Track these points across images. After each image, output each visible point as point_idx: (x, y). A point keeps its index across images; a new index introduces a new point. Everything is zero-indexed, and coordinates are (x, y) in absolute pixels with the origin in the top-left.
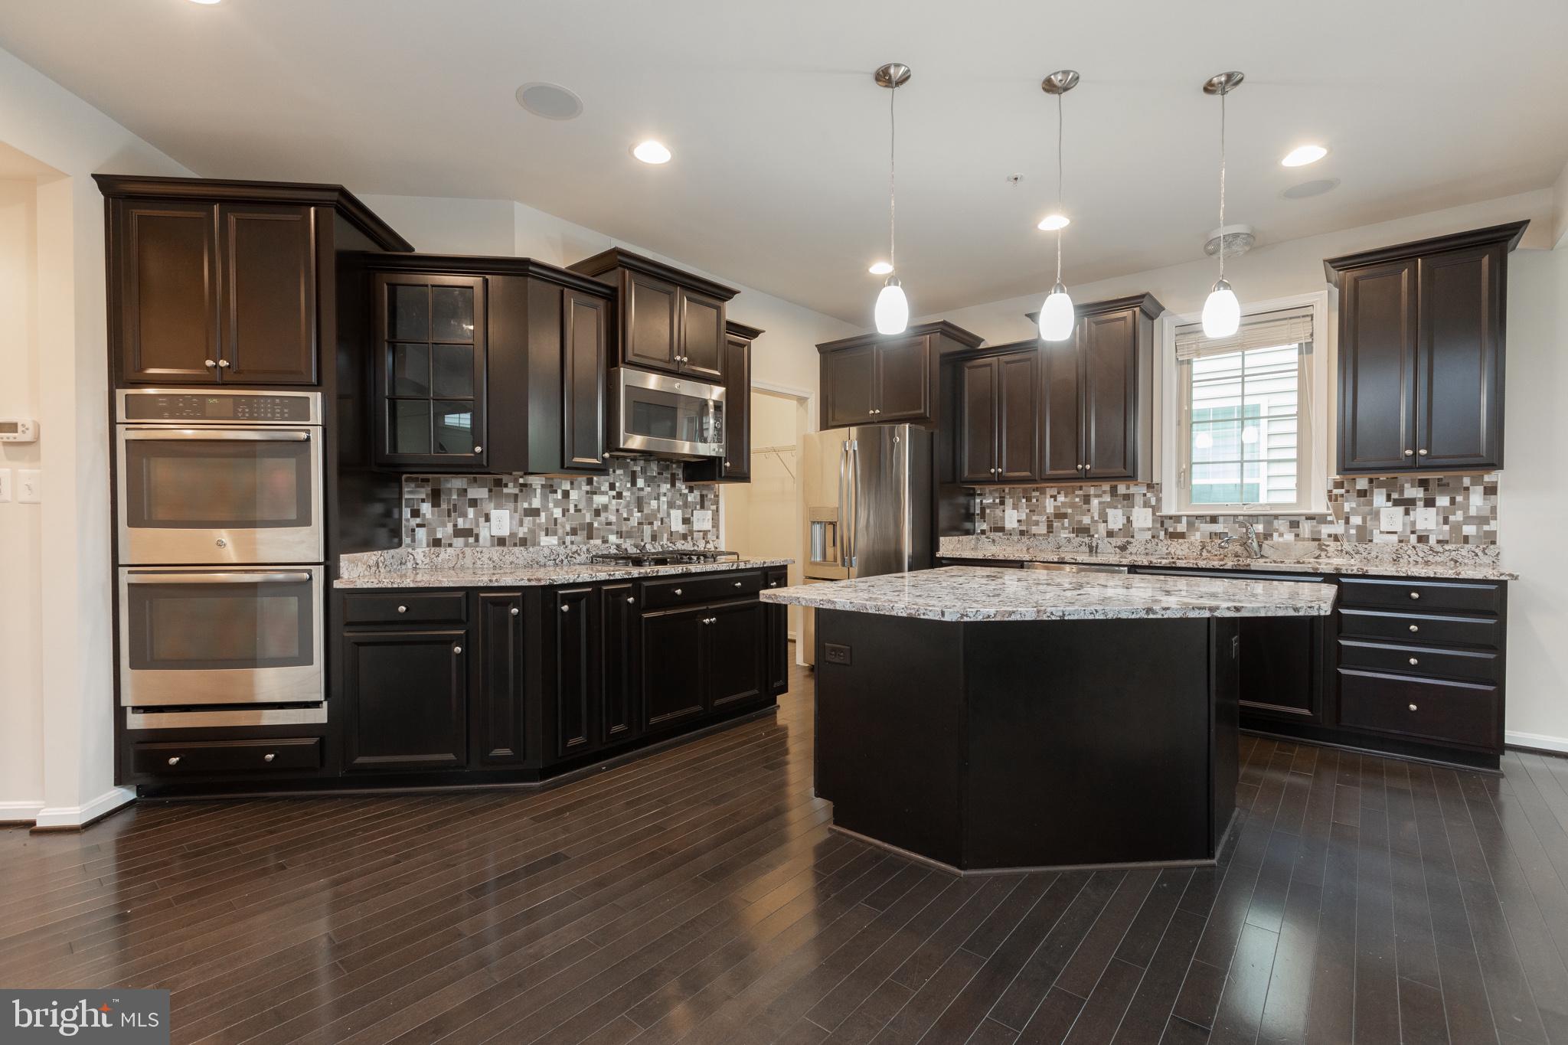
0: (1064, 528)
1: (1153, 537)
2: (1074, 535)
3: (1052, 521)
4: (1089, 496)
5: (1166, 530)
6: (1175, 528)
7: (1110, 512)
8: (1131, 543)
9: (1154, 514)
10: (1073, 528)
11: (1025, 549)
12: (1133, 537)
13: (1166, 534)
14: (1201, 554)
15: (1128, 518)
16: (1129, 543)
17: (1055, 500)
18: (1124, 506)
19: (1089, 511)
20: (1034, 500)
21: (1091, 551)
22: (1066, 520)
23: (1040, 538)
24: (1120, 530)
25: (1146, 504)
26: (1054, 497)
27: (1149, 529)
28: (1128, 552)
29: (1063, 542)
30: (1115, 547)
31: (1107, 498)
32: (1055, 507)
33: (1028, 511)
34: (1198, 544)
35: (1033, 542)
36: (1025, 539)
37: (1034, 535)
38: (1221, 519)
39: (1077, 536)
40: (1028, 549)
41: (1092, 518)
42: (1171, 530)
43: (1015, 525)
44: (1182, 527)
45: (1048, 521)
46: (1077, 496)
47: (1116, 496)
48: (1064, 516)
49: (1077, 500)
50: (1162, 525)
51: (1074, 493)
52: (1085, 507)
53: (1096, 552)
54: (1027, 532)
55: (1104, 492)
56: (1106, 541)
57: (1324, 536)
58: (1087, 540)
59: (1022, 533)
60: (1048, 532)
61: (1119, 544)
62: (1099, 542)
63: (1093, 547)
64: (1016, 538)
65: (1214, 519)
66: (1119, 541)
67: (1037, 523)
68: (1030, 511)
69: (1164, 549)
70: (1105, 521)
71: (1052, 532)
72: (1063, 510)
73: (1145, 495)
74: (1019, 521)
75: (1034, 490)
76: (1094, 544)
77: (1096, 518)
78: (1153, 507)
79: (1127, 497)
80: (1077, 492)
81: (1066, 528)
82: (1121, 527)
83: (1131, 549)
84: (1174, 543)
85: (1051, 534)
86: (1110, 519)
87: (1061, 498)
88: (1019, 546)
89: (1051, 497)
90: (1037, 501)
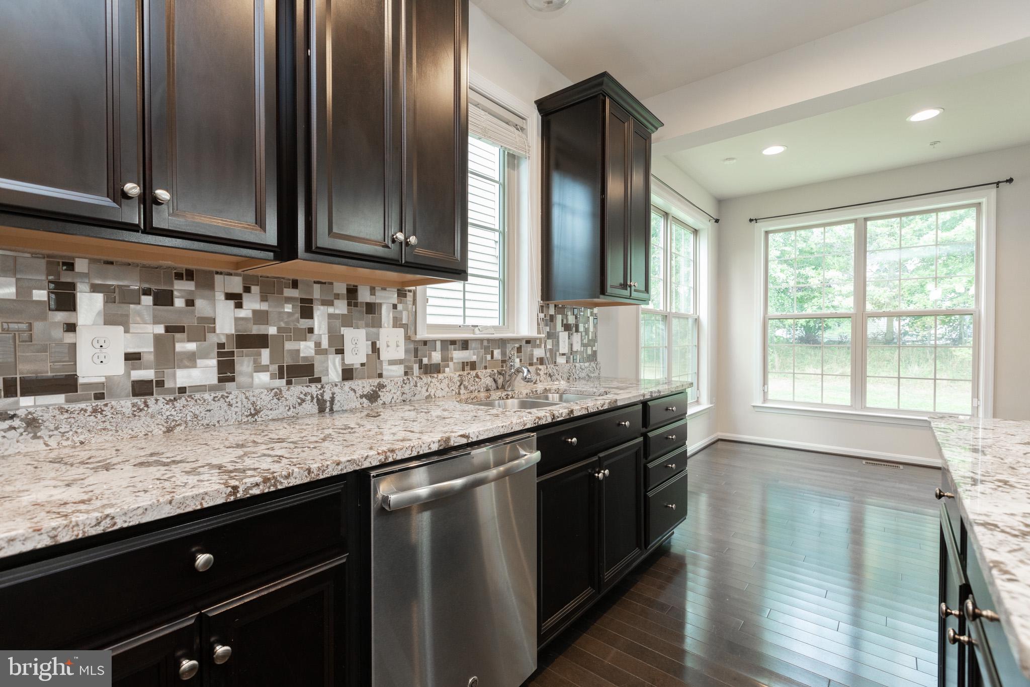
0: (259, 368)
1: (406, 373)
2: (284, 381)
3: (232, 354)
4: (311, 301)
5: (421, 361)
6: (430, 357)
7: (348, 333)
8: (384, 386)
9: (408, 338)
10: (281, 368)
11: (158, 431)
12: (380, 376)
13: (420, 368)
14: (459, 394)
15: (374, 344)
16: (381, 386)
17: (239, 306)
18: (367, 326)
19: (311, 330)
20: (179, 303)
21: (322, 410)
22: (265, 354)
23: (207, 396)
24: (363, 365)
25: (397, 323)
26: (236, 299)
27: (400, 362)
28: (380, 402)
29: (265, 399)
30: (361, 397)
31: (341, 308)
32: (237, 320)
33: (160, 329)
34: (456, 379)
35: (185, 408)
36: (157, 404)
37: (182, 390)
38: (472, 345)
39: (289, 383)
40: (169, 430)
41: (318, 345)
42: (425, 361)
43: (116, 367)
44: (436, 357)
45: (220, 354)
46: (289, 300)
47: (356, 305)
48: (262, 341)
49: (288, 308)
50: (416, 356)
51: (282, 293)
52: (304, 323)
53: (331, 410)
54: (160, 383)
55: (337, 296)
56: (346, 388)
57: (535, 360)
58: (314, 389)
59: (142, 389)
60: (221, 380)
61: (367, 390)
62: (336, 390)
63: (325, 401)
64: (126, 404)
65: (465, 345)
66: (364, 385)
67: (191, 359)
68: (168, 329)
69: (424, 389)
70: (340, 351)
71: (232, 379)
72: (256, 330)
73: (395, 306)
74: (132, 358)
75: (179, 276)
76: (327, 397)
77: (325, 344)
78: (405, 327)
79: (371, 308)
80: (289, 292)
81: (265, 369)
82: (364, 361)
83: (385, 397)
84: (434, 380)
85: (229, 385)
86: (348, 347)
87: (252, 304)
88: (139, 425)
89: (229, 296)
90: (190, 303)
